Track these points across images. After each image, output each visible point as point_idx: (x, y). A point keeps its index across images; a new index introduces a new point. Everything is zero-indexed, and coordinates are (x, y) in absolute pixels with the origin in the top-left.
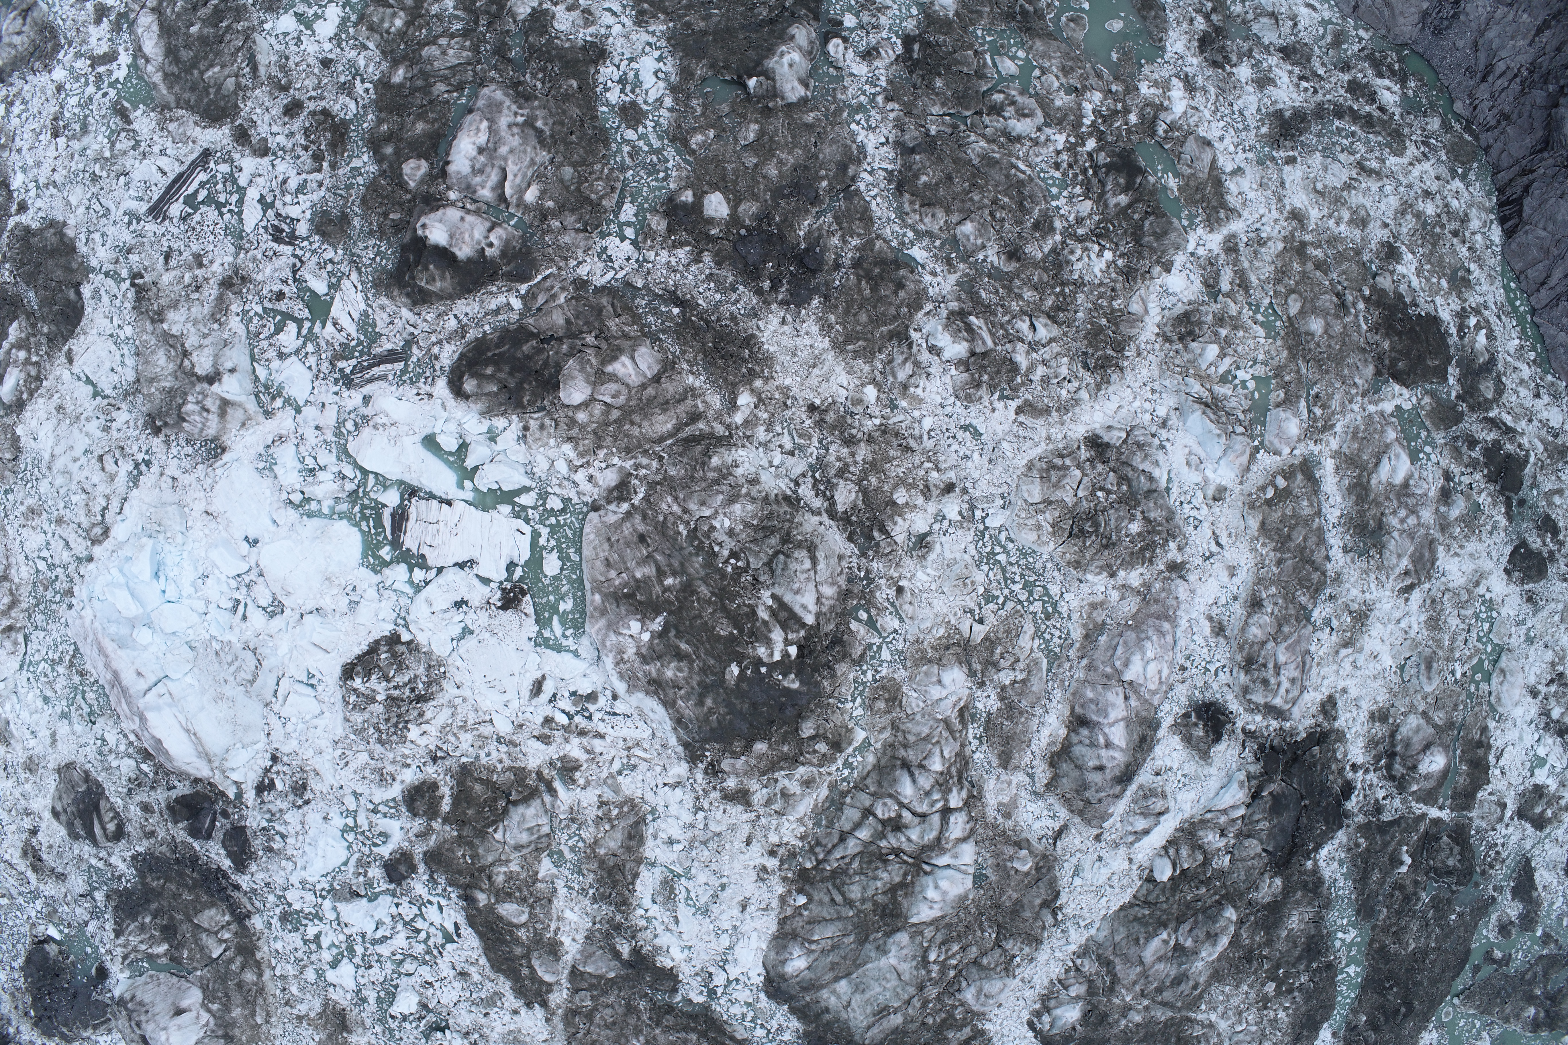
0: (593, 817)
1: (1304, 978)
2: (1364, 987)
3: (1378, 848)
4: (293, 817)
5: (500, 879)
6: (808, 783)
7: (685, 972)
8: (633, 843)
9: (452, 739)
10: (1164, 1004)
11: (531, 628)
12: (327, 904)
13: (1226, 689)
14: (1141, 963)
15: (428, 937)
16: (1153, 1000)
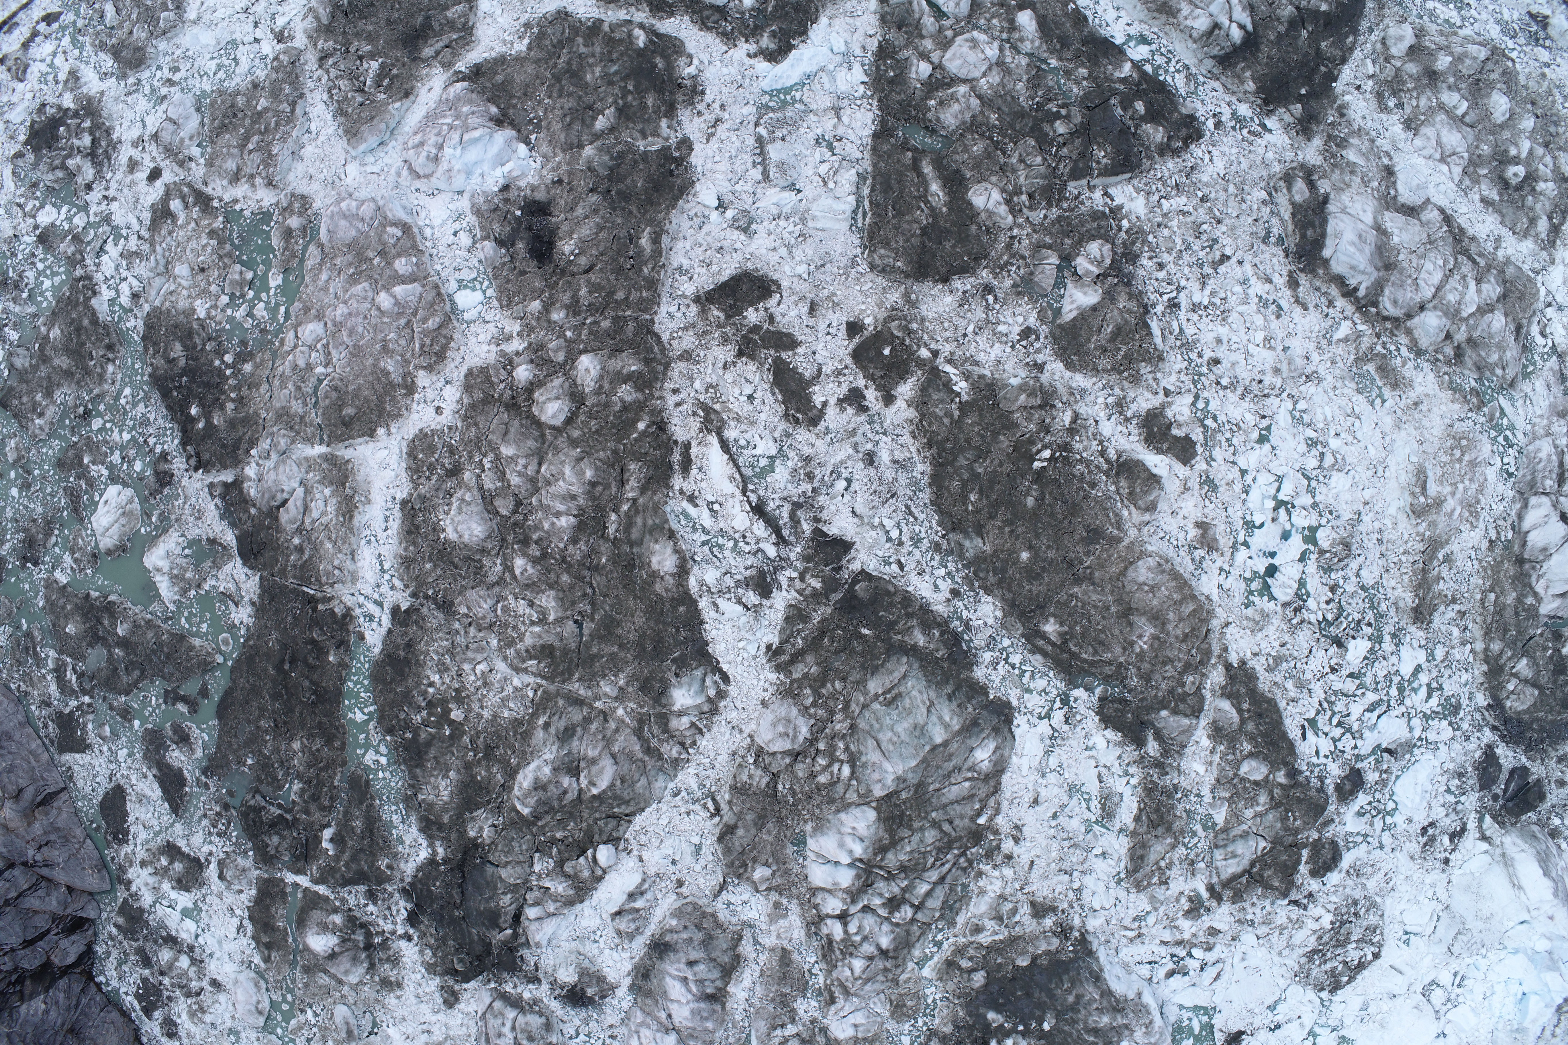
0: (1174, 869)
1: (417, 718)
2: (337, 695)
3: (362, 855)
4: (1438, 813)
5: (1263, 798)
6: (978, 929)
7: (1092, 721)
8: (1140, 852)
9: (1294, 917)
10: (578, 702)
11: (1218, 1021)
12: (1417, 733)
13: (565, 1018)
14: (614, 756)
15: (1330, 719)
16: (591, 707)
